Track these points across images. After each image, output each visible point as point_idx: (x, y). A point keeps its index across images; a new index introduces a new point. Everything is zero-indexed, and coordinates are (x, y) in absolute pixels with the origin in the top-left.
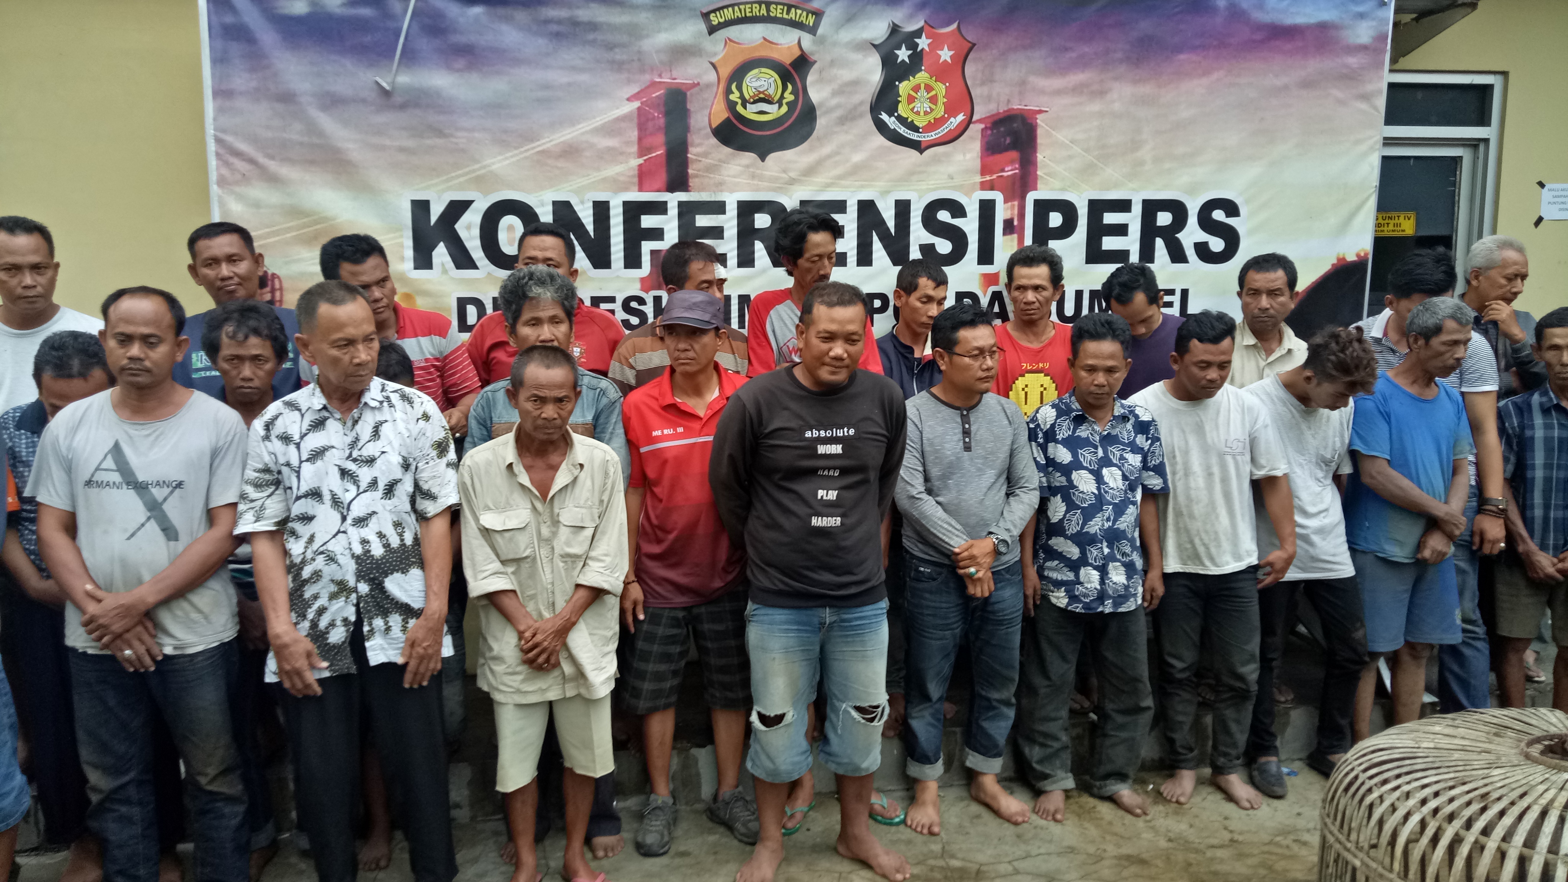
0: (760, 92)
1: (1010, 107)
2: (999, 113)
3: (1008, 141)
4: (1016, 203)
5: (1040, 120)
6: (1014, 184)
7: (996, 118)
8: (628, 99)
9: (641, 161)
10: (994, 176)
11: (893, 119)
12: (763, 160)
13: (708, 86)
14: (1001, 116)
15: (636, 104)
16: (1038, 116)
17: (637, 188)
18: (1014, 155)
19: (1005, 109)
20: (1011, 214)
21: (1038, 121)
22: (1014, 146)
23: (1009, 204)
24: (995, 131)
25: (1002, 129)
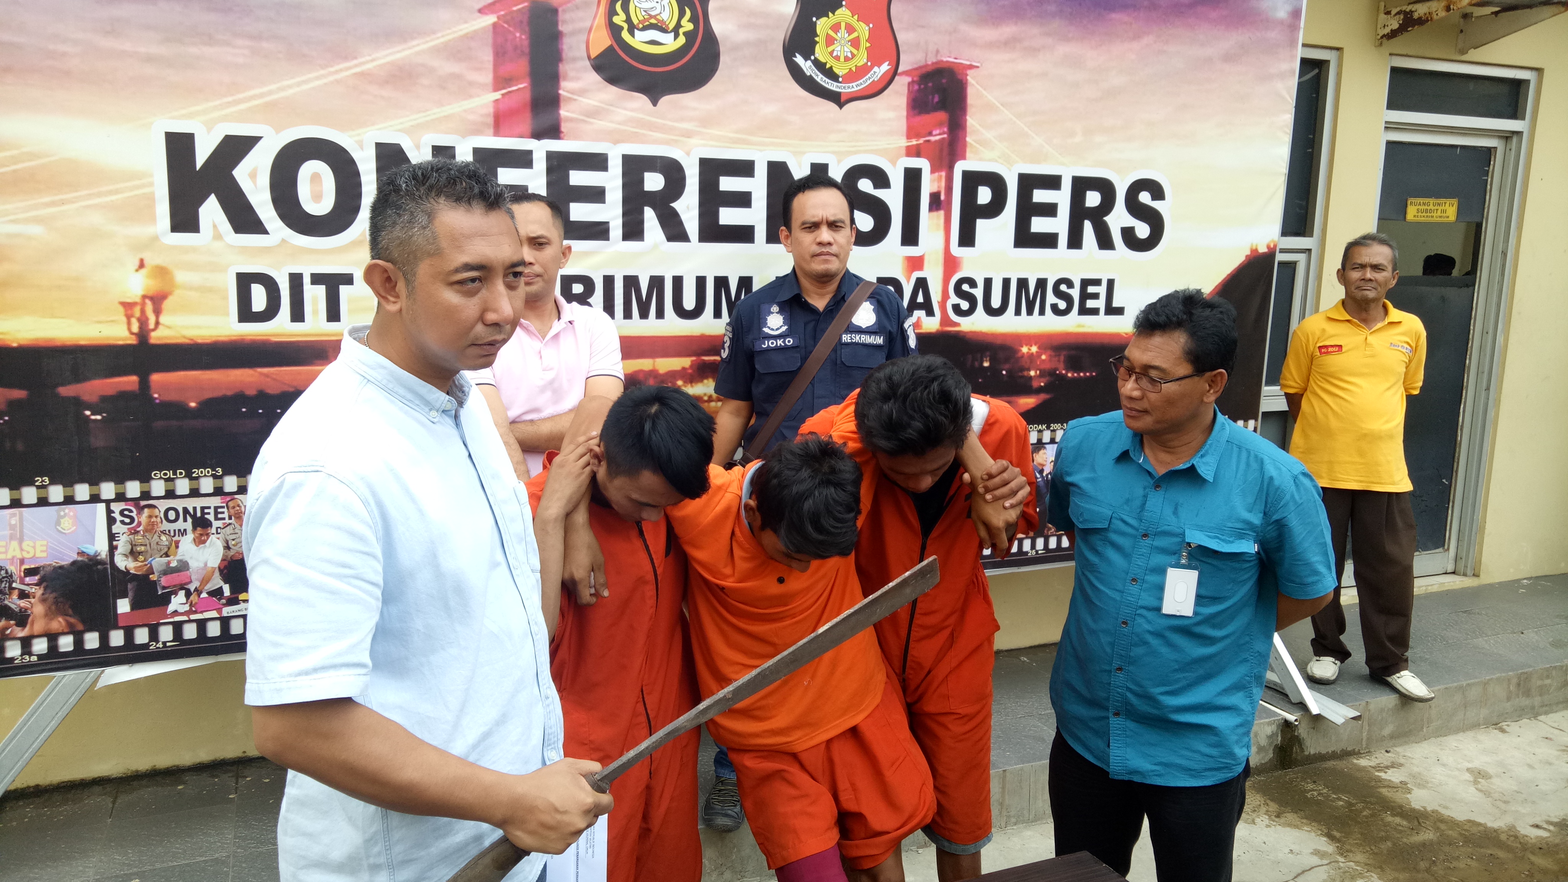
0: (651, 17)
1: (939, 58)
2: (926, 66)
3: (936, 99)
4: (943, 174)
5: (971, 76)
6: (941, 150)
7: (924, 71)
8: (481, 11)
9: (497, 95)
10: (921, 141)
11: (809, 63)
12: (655, 104)
14: (929, 69)
15: (492, 18)
16: (969, 72)
17: (491, 131)
18: (942, 116)
19: (934, 60)
20: (939, 187)
21: (969, 78)
22: (942, 105)
23: (936, 174)
24: (922, 86)
25: (930, 84)
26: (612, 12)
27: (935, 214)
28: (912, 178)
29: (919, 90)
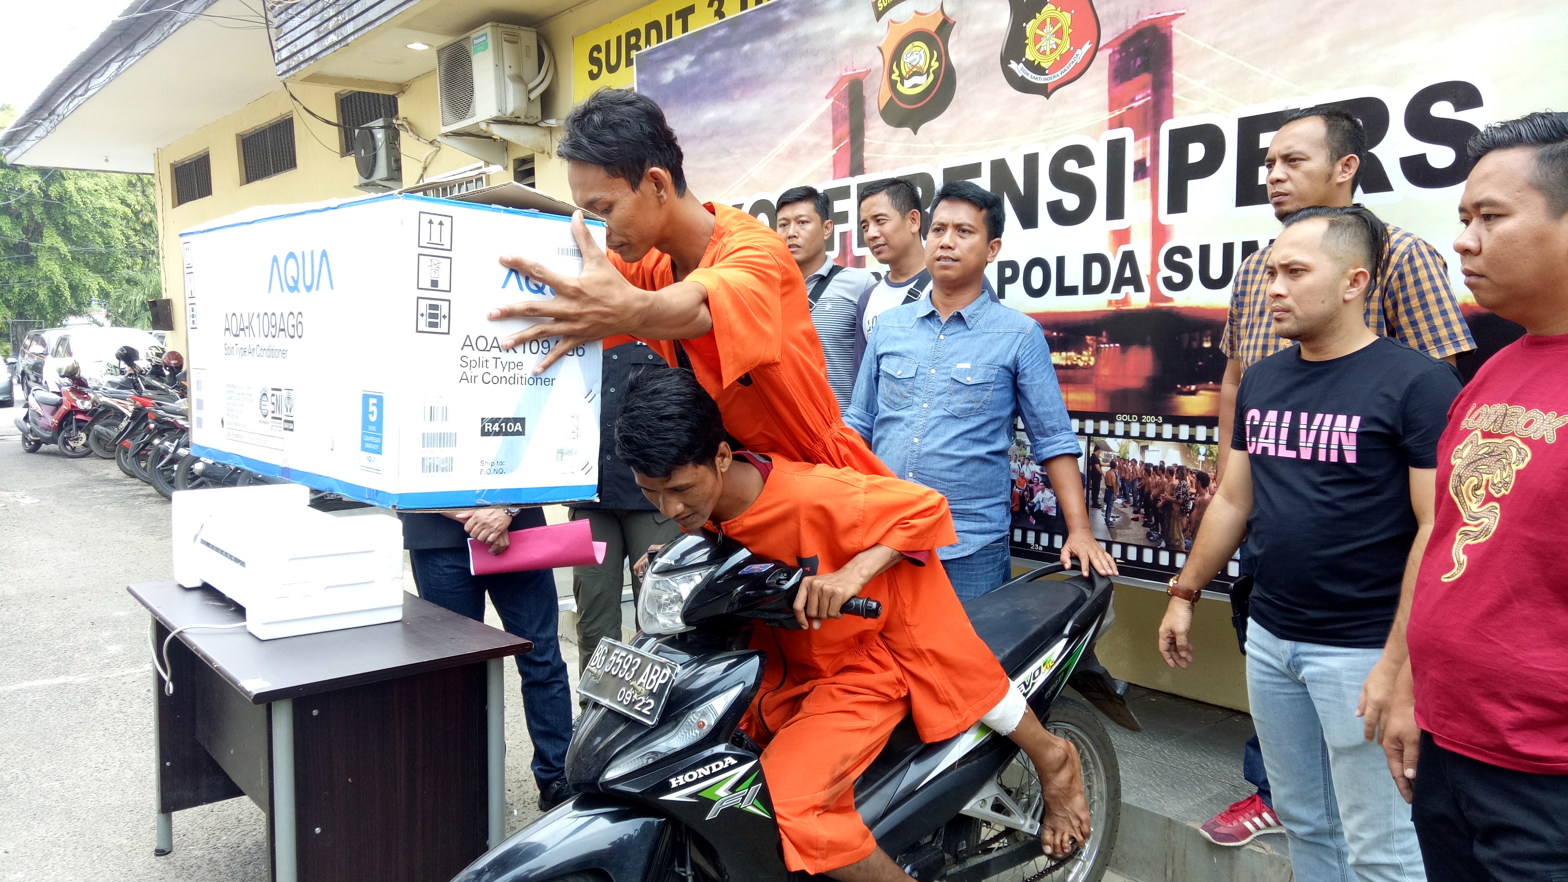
0: (914, 67)
1: (1140, 19)
2: (1128, 31)
3: (1139, 62)
4: (1148, 139)
5: (1177, 29)
6: (1146, 114)
7: (1124, 38)
8: (827, 97)
9: (834, 152)
10: (1124, 110)
11: (1021, 65)
12: (915, 133)
13: (877, 70)
14: (1130, 34)
15: (831, 100)
16: (1173, 23)
17: (832, 177)
18: (1146, 78)
19: (1135, 23)
20: (1144, 154)
21: (1173, 29)
22: (1145, 67)
23: (1141, 140)
24: (1124, 54)
25: (1132, 50)
26: (891, 72)
27: (1140, 182)
28: (1116, 149)
29: (1121, 59)
